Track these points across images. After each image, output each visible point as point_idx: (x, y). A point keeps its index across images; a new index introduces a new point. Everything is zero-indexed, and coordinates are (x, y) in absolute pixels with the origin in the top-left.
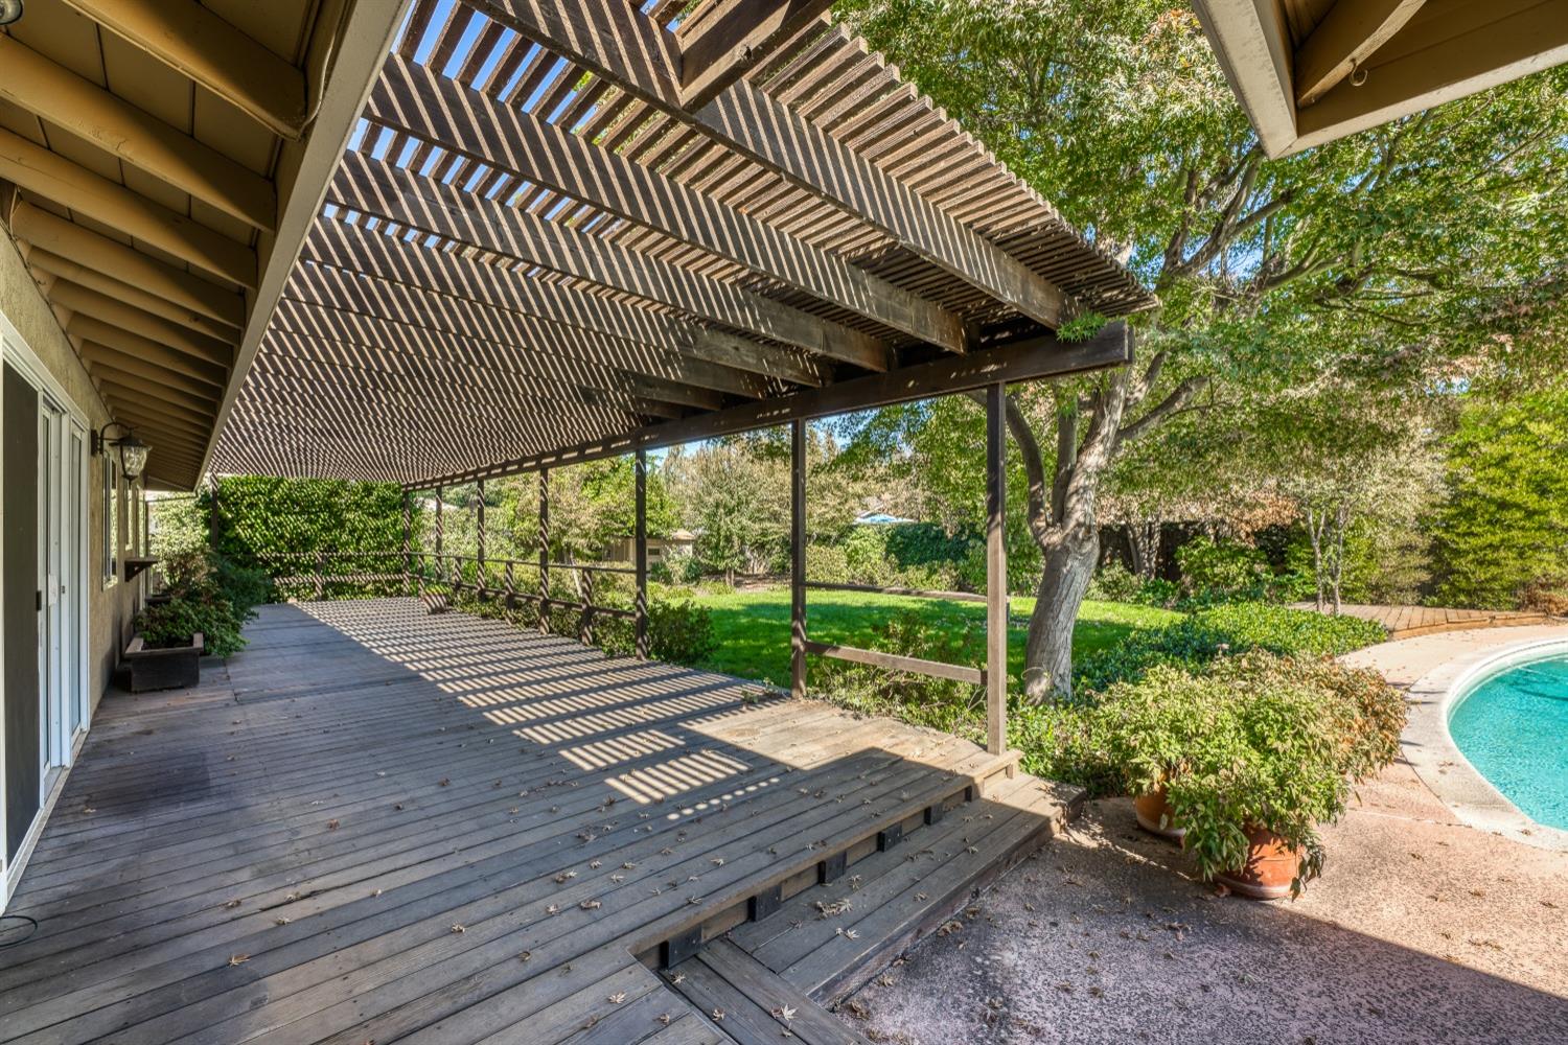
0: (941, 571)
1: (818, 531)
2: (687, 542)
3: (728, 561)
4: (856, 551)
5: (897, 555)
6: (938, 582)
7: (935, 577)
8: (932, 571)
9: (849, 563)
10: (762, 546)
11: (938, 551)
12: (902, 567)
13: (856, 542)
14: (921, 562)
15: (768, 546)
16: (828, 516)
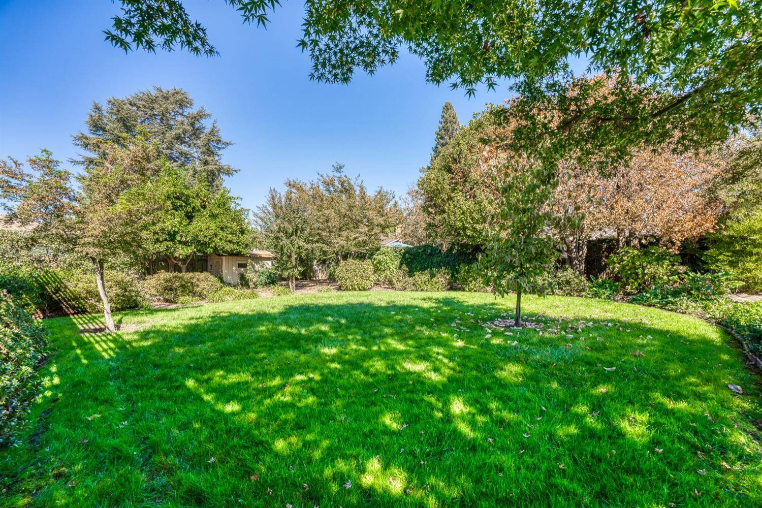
0: (438, 275)
1: (354, 249)
2: (268, 259)
3: (290, 271)
4: (380, 262)
5: (407, 265)
6: (436, 283)
7: (434, 280)
8: (433, 276)
9: (375, 272)
10: (324, 262)
11: (432, 262)
12: (411, 273)
13: (380, 257)
14: (423, 269)
15: (327, 262)
16: (361, 239)
